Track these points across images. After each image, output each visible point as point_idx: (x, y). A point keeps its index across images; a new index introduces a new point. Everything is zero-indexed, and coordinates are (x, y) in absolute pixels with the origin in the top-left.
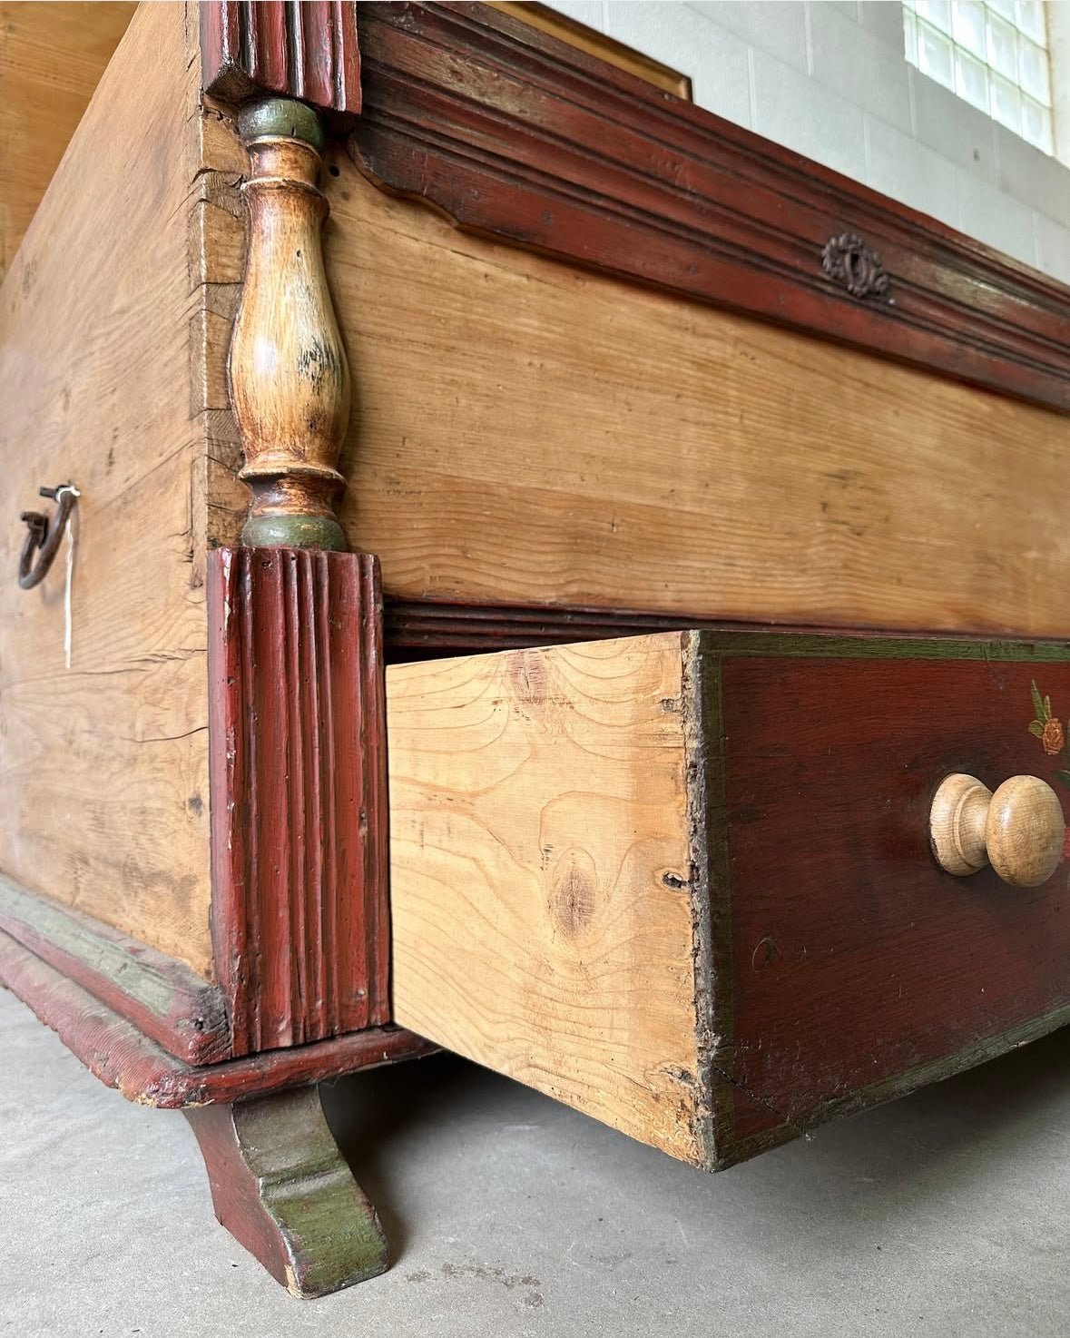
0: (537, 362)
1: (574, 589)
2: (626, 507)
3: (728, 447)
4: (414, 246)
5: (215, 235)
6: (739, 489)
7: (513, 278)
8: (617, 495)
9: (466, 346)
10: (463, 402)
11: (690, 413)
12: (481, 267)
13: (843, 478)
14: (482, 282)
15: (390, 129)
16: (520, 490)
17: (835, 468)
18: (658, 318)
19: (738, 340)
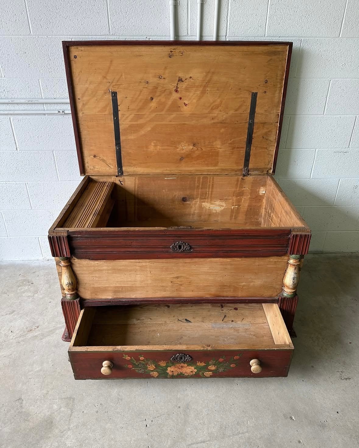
0: (107, 272)
1: (115, 297)
2: (125, 287)
3: (147, 276)
4: (85, 263)
5: (58, 268)
6: (150, 282)
7: (102, 263)
8: (123, 285)
9: (94, 272)
10: (94, 278)
11: (138, 273)
12: (96, 263)
13: (177, 277)
14: (97, 264)
15: (78, 253)
16: (104, 287)
17: (175, 276)
18: (131, 262)
19: (149, 262)
